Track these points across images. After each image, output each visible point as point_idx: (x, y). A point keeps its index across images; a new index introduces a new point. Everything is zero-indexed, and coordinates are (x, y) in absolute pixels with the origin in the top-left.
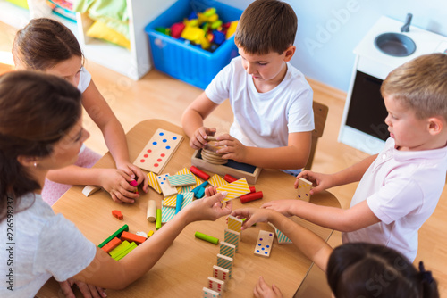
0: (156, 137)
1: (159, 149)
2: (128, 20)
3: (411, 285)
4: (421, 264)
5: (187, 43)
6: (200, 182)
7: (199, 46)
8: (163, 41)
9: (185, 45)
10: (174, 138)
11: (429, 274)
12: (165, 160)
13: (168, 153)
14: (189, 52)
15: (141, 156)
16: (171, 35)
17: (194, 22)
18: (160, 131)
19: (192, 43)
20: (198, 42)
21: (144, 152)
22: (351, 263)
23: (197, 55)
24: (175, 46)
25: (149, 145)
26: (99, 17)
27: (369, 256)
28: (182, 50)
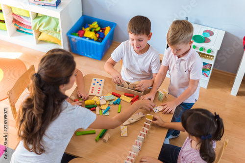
0: (93, 82)
1: (97, 86)
2: (60, 31)
3: (212, 120)
4: (215, 113)
5: (88, 38)
6: (117, 98)
7: (93, 40)
8: (76, 39)
9: (87, 40)
10: (101, 81)
11: (218, 116)
12: (101, 90)
13: (101, 87)
14: (89, 43)
15: (91, 91)
16: (79, 36)
17: (88, 29)
18: (94, 79)
19: (90, 39)
20: (92, 38)
21: (91, 89)
22: (189, 115)
23: (93, 44)
24: (82, 41)
25: (92, 86)
26: (44, 31)
27: (195, 112)
28: (86, 42)
